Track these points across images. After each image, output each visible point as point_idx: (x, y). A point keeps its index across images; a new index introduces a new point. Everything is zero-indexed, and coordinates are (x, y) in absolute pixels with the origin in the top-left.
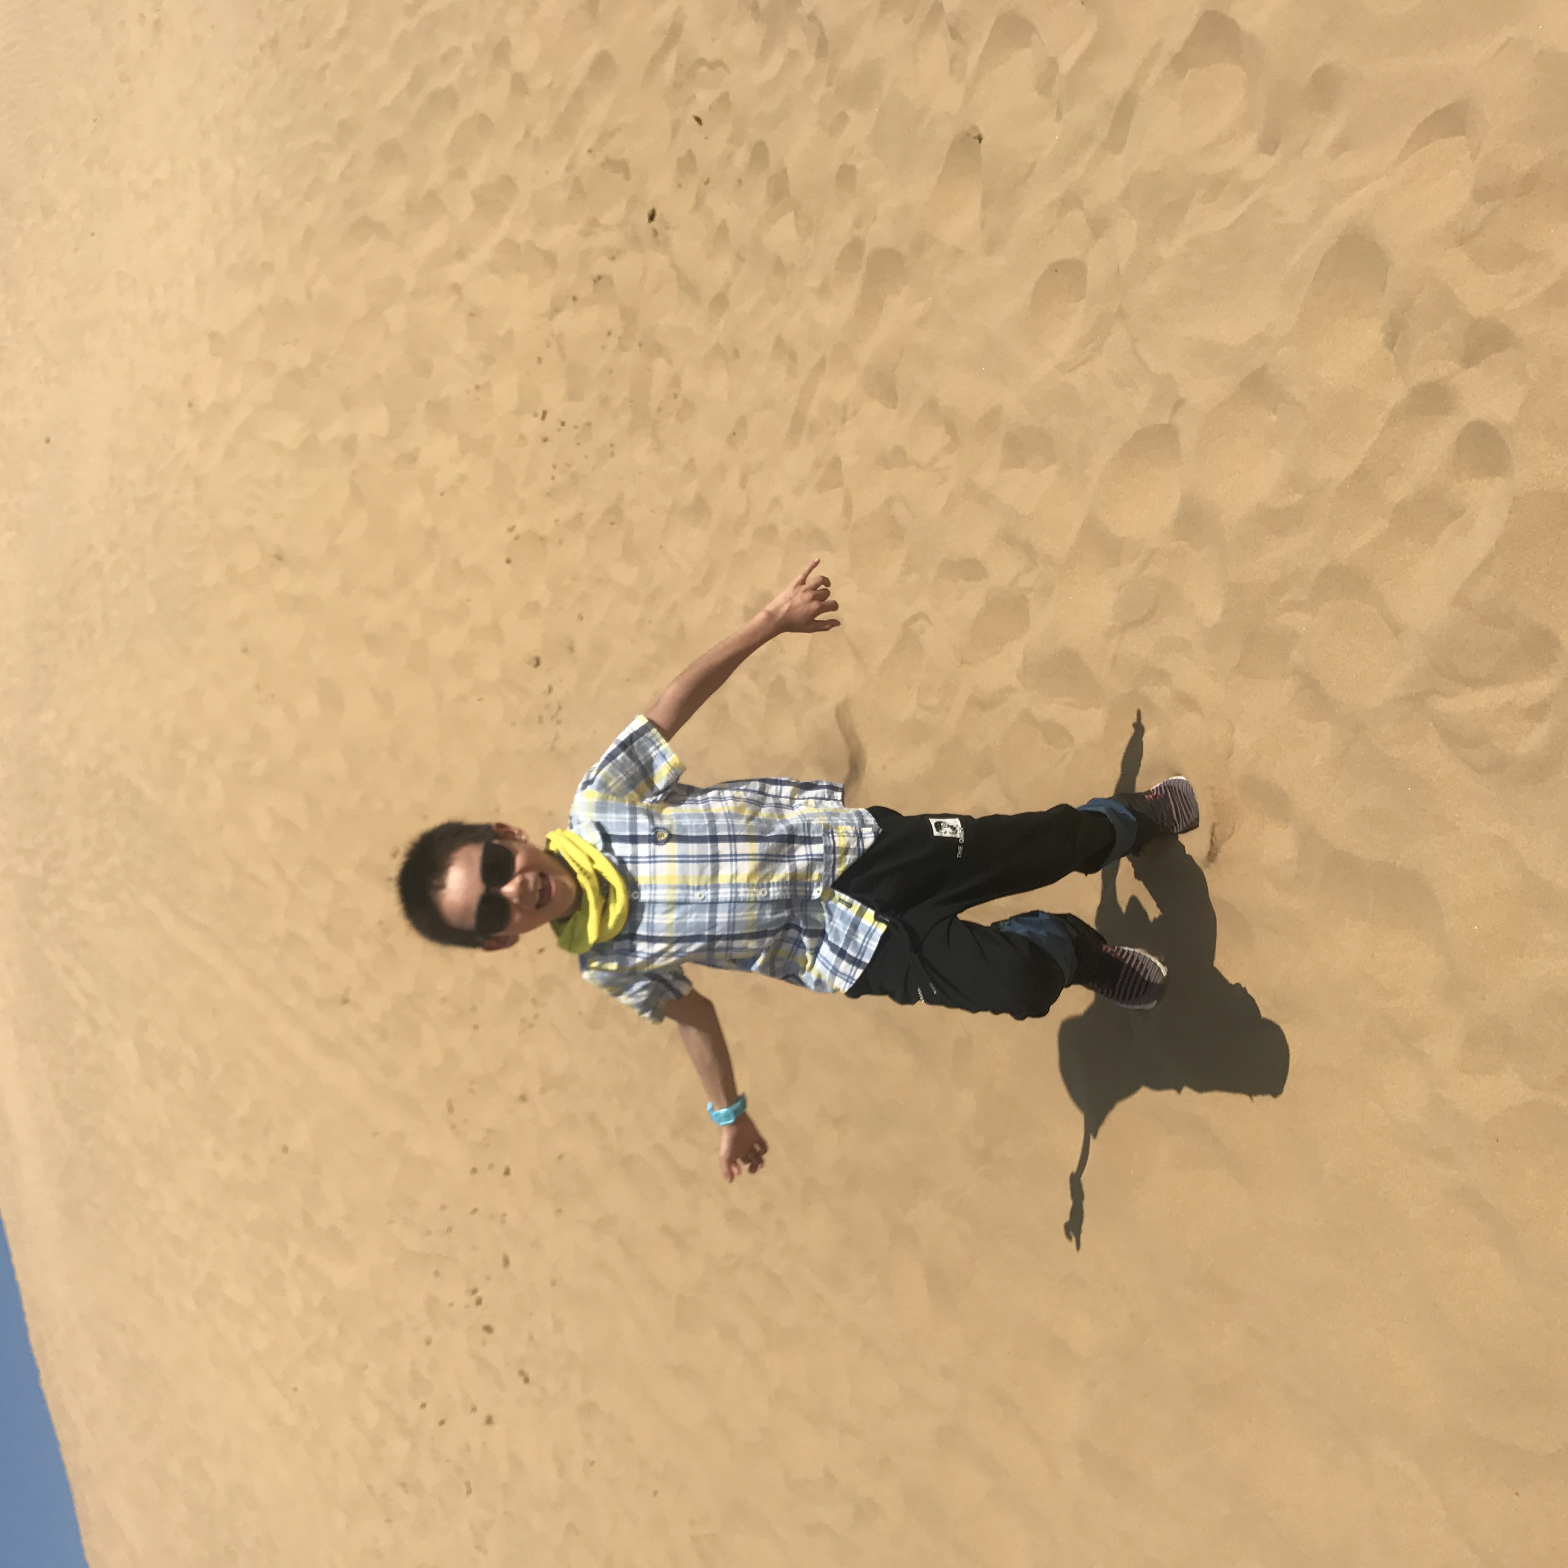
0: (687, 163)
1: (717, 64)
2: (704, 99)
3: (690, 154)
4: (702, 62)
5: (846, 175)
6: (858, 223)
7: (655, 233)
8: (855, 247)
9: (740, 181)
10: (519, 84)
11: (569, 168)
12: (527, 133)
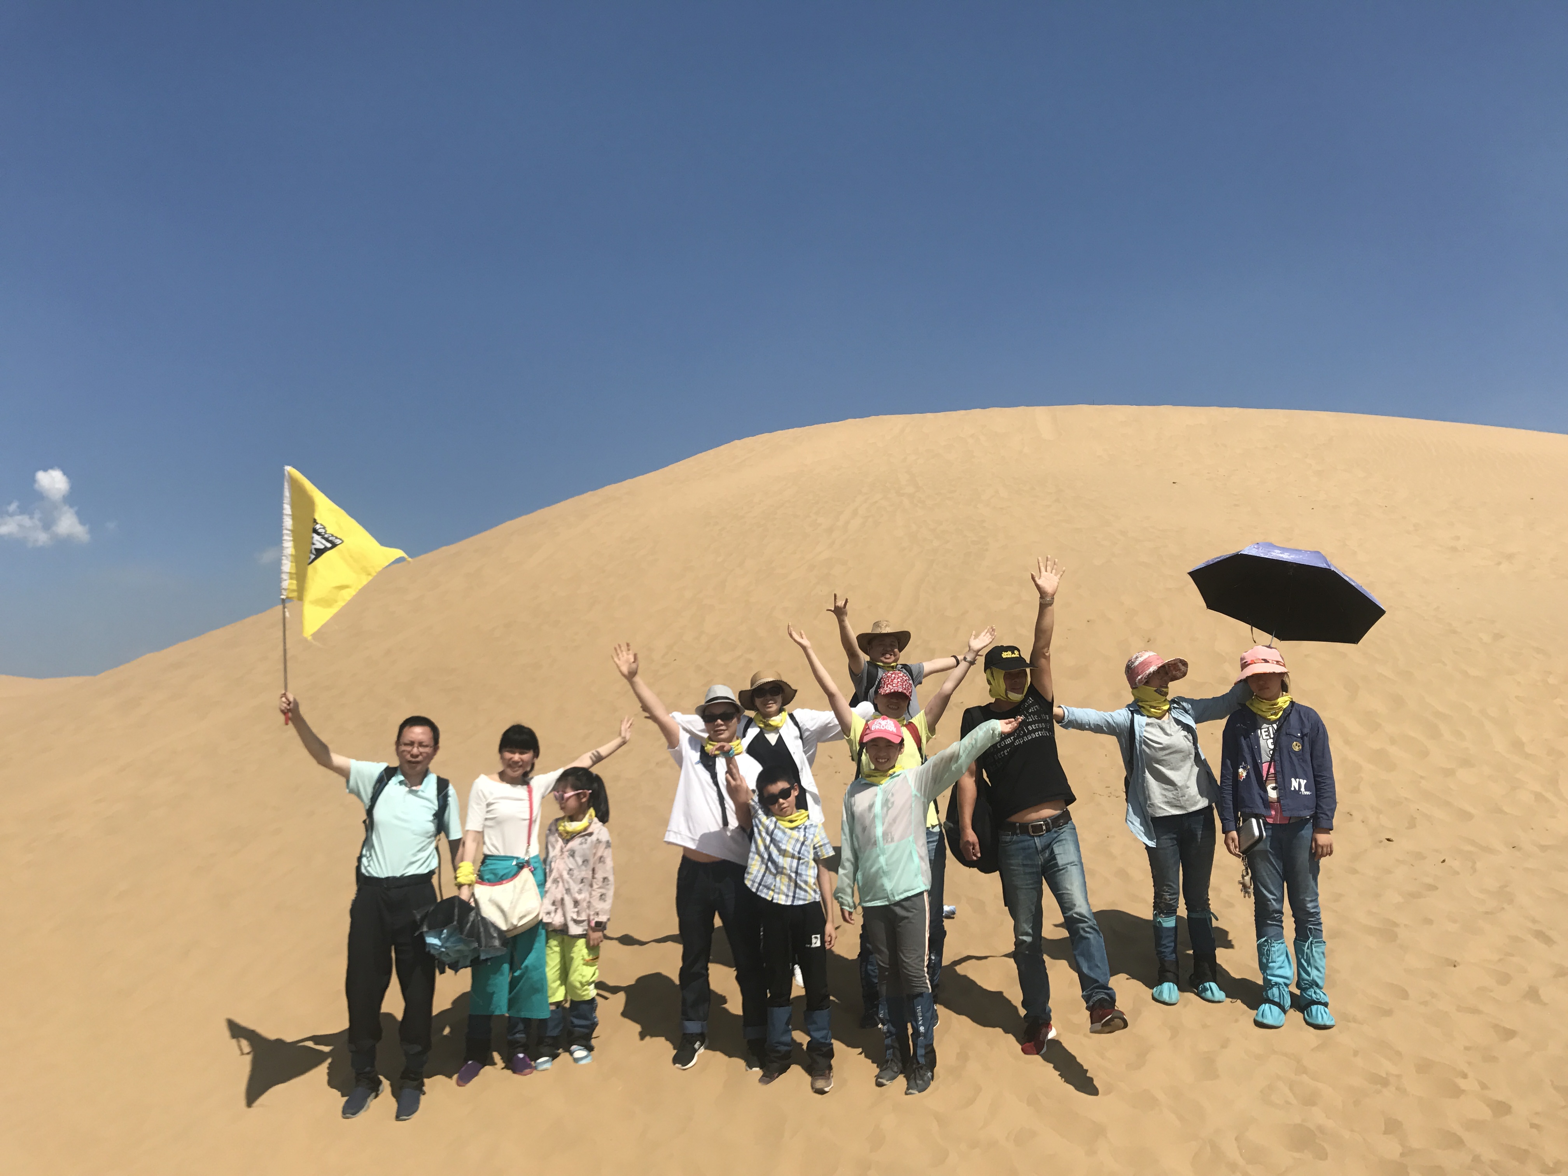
0: (1420, 856)
1: (1474, 870)
2: (1456, 864)
3: (1424, 858)
4: (1474, 863)
5: (1429, 921)
6: (1405, 925)
7: (1381, 842)
8: (1396, 925)
9: (1416, 879)
10: (1449, 773)
11: (1406, 799)
12: (1422, 777)
